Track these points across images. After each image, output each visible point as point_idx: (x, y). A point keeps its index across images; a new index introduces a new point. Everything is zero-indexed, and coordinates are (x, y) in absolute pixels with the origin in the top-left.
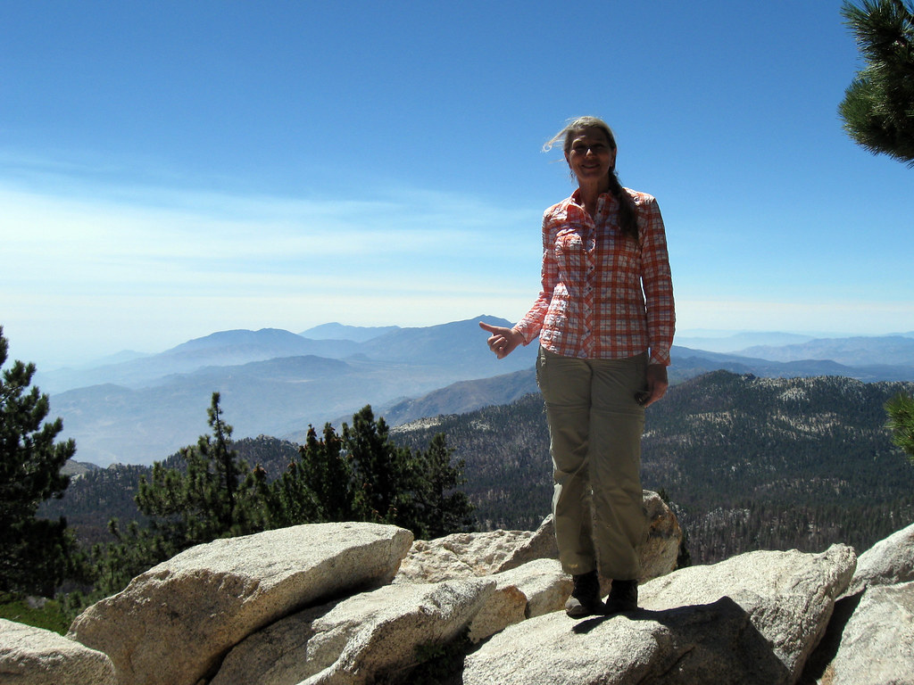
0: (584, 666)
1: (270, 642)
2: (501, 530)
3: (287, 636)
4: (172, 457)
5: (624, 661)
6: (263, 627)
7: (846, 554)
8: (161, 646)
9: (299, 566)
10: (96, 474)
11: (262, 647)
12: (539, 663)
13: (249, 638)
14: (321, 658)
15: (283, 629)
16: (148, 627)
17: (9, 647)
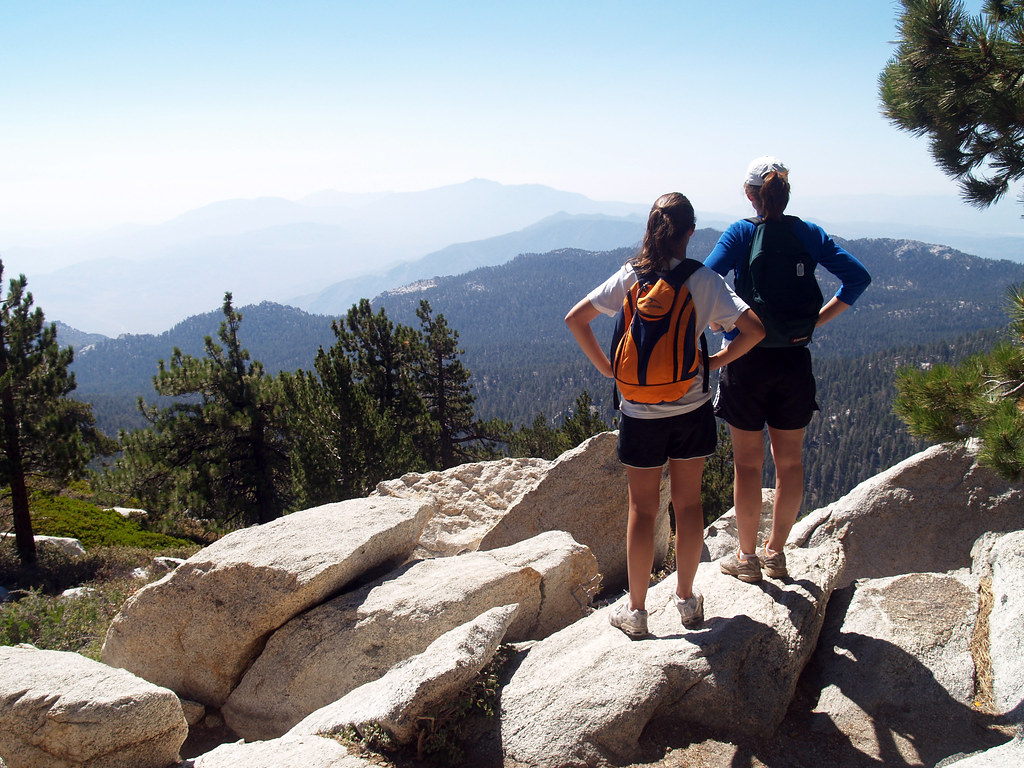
0: (604, 705)
1: (310, 628)
2: (508, 459)
3: (325, 624)
4: (179, 324)
5: (639, 698)
6: (302, 613)
7: (836, 556)
8: (209, 630)
9: (332, 559)
10: (106, 346)
11: (303, 633)
12: (563, 702)
13: (290, 623)
14: (358, 644)
15: (321, 616)
16: (195, 611)
17: (84, 699)
